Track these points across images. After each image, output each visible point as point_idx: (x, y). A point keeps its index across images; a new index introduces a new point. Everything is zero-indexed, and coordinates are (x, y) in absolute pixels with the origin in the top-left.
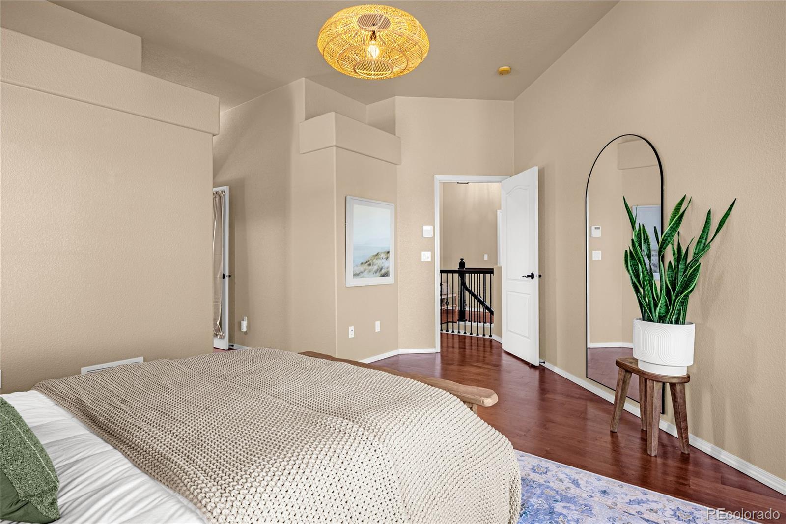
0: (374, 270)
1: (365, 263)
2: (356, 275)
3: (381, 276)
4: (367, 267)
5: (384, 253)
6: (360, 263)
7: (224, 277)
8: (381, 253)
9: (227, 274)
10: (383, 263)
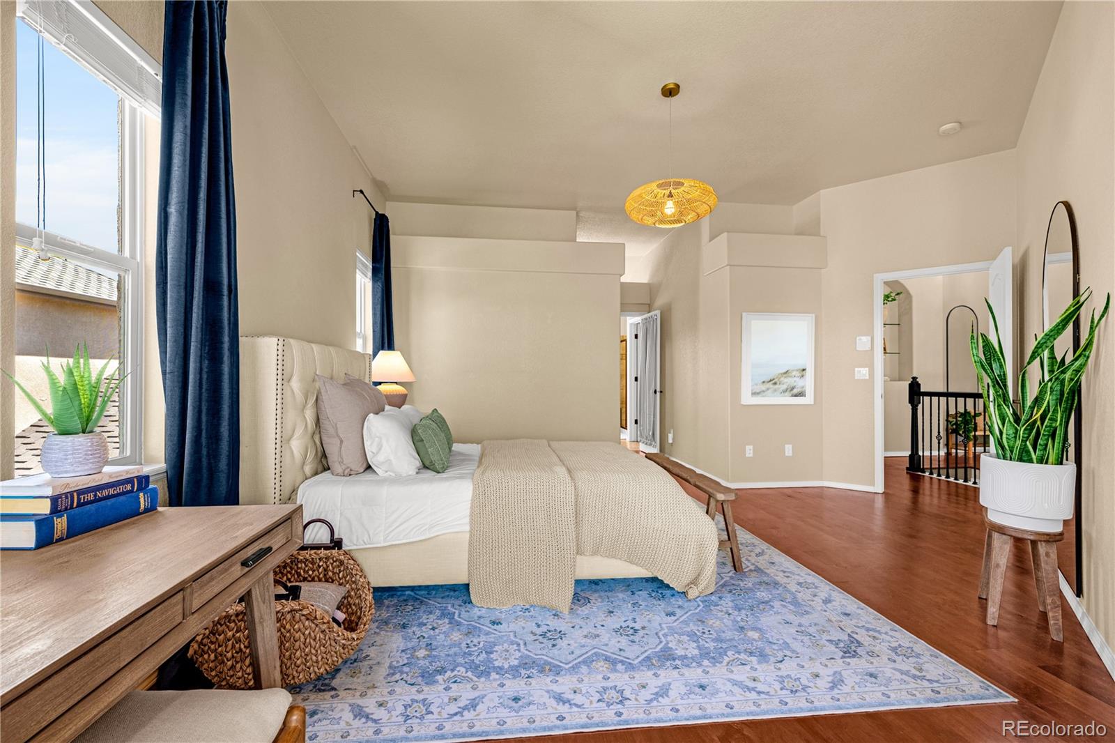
0: (781, 389)
1: (768, 382)
2: (754, 394)
3: (792, 396)
4: (772, 386)
5: (797, 370)
6: (762, 381)
7: (655, 392)
8: (793, 370)
9: (658, 390)
10: (795, 381)
